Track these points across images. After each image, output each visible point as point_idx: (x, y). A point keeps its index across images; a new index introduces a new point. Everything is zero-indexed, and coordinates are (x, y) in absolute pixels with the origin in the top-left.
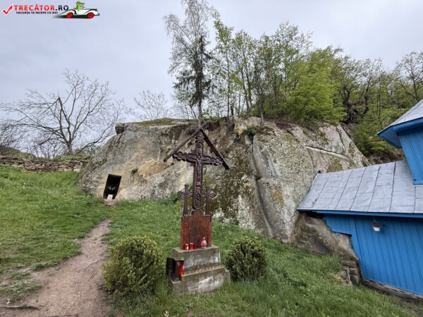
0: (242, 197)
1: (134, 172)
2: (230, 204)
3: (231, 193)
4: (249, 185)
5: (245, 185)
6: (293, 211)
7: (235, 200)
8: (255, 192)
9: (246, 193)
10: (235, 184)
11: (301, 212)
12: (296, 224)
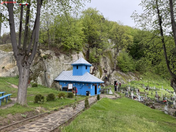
0: (39, 77)
1: (3, 68)
2: (36, 79)
3: (36, 76)
4: (42, 74)
5: (41, 74)
6: (52, 80)
7: (37, 78)
8: (44, 76)
9: (41, 76)
10: (38, 73)
11: (55, 81)
12: (53, 83)
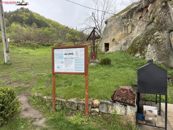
0: (151, 45)
1: (113, 40)
2: (143, 50)
3: (145, 44)
8: (165, 41)
10: (149, 38)
